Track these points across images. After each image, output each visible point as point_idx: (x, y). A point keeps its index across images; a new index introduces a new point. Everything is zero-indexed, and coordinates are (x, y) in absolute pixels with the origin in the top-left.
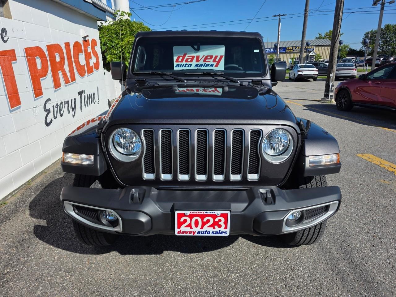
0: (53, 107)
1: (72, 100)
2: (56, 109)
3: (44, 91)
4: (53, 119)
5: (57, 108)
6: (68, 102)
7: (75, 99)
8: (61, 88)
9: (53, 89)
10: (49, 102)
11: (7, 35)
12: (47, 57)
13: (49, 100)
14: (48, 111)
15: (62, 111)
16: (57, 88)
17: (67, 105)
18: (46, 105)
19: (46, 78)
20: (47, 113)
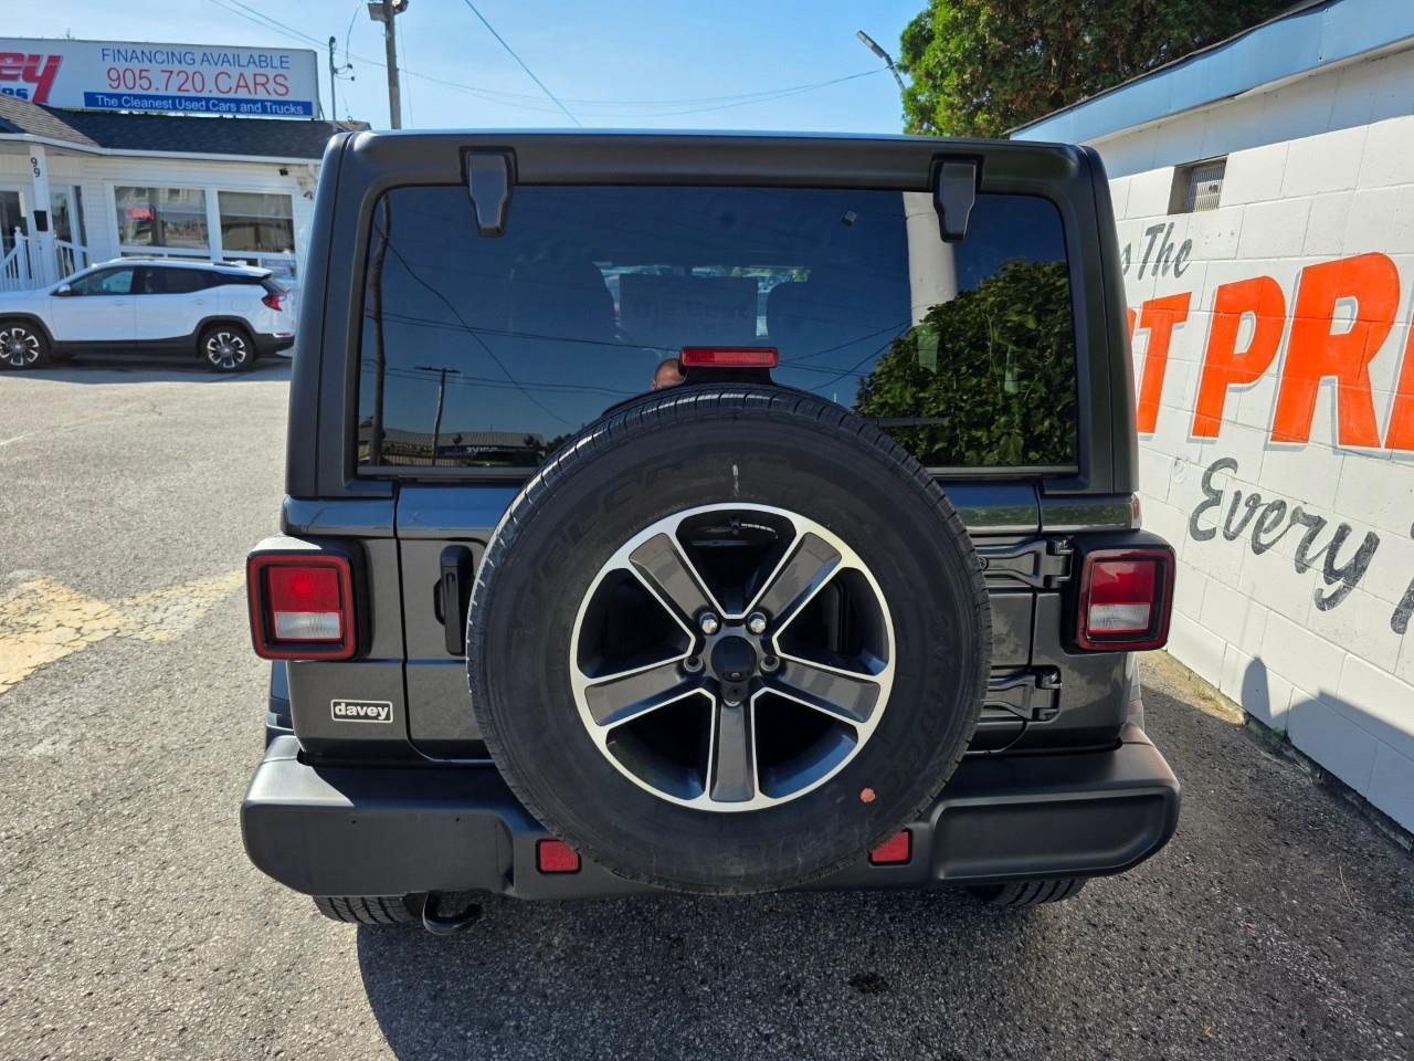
0: (1238, 495)
1: (1343, 532)
2: (1242, 511)
3: (1224, 428)
4: (1220, 533)
5: (1252, 510)
6: (1317, 524)
7: (1371, 542)
8: (1302, 449)
9: (1263, 436)
10: (1229, 471)
11: (1190, 257)
12: (1287, 314)
13: (1231, 464)
14: (1215, 498)
15: (1267, 531)
16: (1281, 440)
17: (1301, 531)
18: (1215, 474)
19: (1250, 388)
20: (1207, 498)
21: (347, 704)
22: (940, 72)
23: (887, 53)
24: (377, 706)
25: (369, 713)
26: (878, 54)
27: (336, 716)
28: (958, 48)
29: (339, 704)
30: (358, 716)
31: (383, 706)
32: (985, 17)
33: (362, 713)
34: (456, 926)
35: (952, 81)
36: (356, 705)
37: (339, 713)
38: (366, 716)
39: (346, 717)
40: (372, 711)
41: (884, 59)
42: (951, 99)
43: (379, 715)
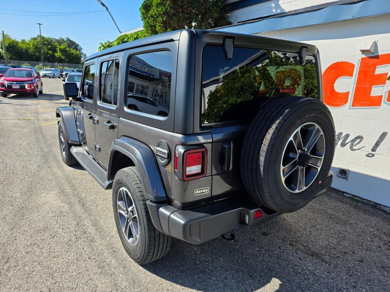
21: (199, 190)
22: (156, 16)
23: (106, 6)
24: (205, 189)
25: (204, 192)
26: (103, 6)
27: (196, 194)
28: (161, 11)
29: (197, 190)
30: (201, 193)
31: (207, 189)
32: (168, 3)
33: (202, 192)
34: (233, 240)
35: (160, 19)
36: (200, 190)
37: (196, 193)
38: (203, 192)
39: (198, 194)
40: (204, 191)
41: (105, 7)
42: (160, 24)
43: (206, 191)
